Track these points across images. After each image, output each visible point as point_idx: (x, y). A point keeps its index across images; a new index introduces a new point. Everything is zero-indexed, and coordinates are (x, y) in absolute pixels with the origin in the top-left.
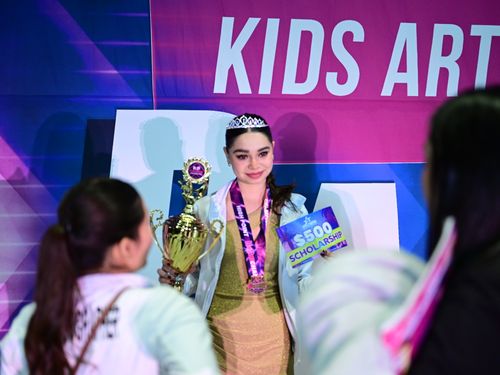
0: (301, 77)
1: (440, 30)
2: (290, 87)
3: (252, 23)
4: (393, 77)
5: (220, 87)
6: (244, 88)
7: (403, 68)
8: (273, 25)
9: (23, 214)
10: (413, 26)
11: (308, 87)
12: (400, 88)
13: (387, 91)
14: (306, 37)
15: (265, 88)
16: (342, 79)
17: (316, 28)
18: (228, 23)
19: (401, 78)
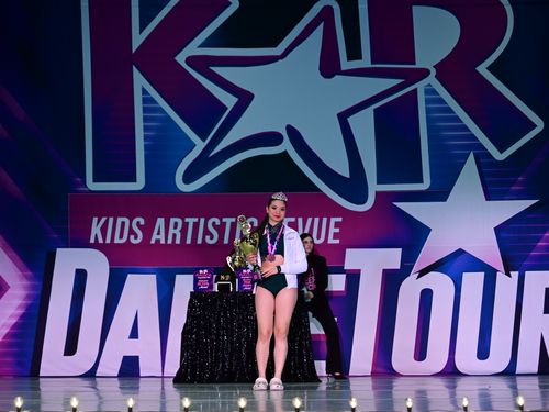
0: (121, 237)
1: (173, 220)
2: (117, 241)
3: (104, 219)
4: (155, 237)
5: (92, 241)
6: (101, 241)
7: (159, 233)
8: (111, 220)
9: (26, 283)
10: (163, 219)
11: (124, 240)
12: (158, 241)
13: (153, 242)
14: (123, 224)
15: (108, 241)
16: (136, 237)
17: (126, 220)
18: (95, 219)
19: (158, 237)
